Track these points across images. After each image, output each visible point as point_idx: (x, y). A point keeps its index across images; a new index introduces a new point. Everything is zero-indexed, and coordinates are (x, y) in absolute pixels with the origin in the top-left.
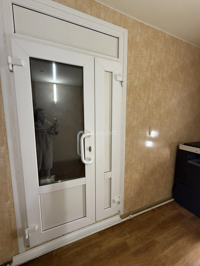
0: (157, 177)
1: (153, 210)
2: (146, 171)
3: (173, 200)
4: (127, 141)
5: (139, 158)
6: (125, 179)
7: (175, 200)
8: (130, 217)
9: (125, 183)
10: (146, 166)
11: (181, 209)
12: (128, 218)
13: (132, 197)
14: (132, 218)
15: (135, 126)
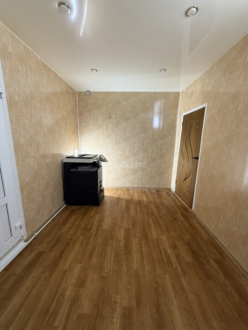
0: (51, 190)
1: (53, 219)
2: (41, 188)
3: (66, 205)
4: (17, 161)
5: (33, 176)
6: (22, 201)
7: (67, 205)
8: (35, 235)
9: (23, 205)
10: (40, 182)
11: (72, 207)
12: (34, 237)
13: (32, 216)
14: (37, 235)
15: (23, 143)
